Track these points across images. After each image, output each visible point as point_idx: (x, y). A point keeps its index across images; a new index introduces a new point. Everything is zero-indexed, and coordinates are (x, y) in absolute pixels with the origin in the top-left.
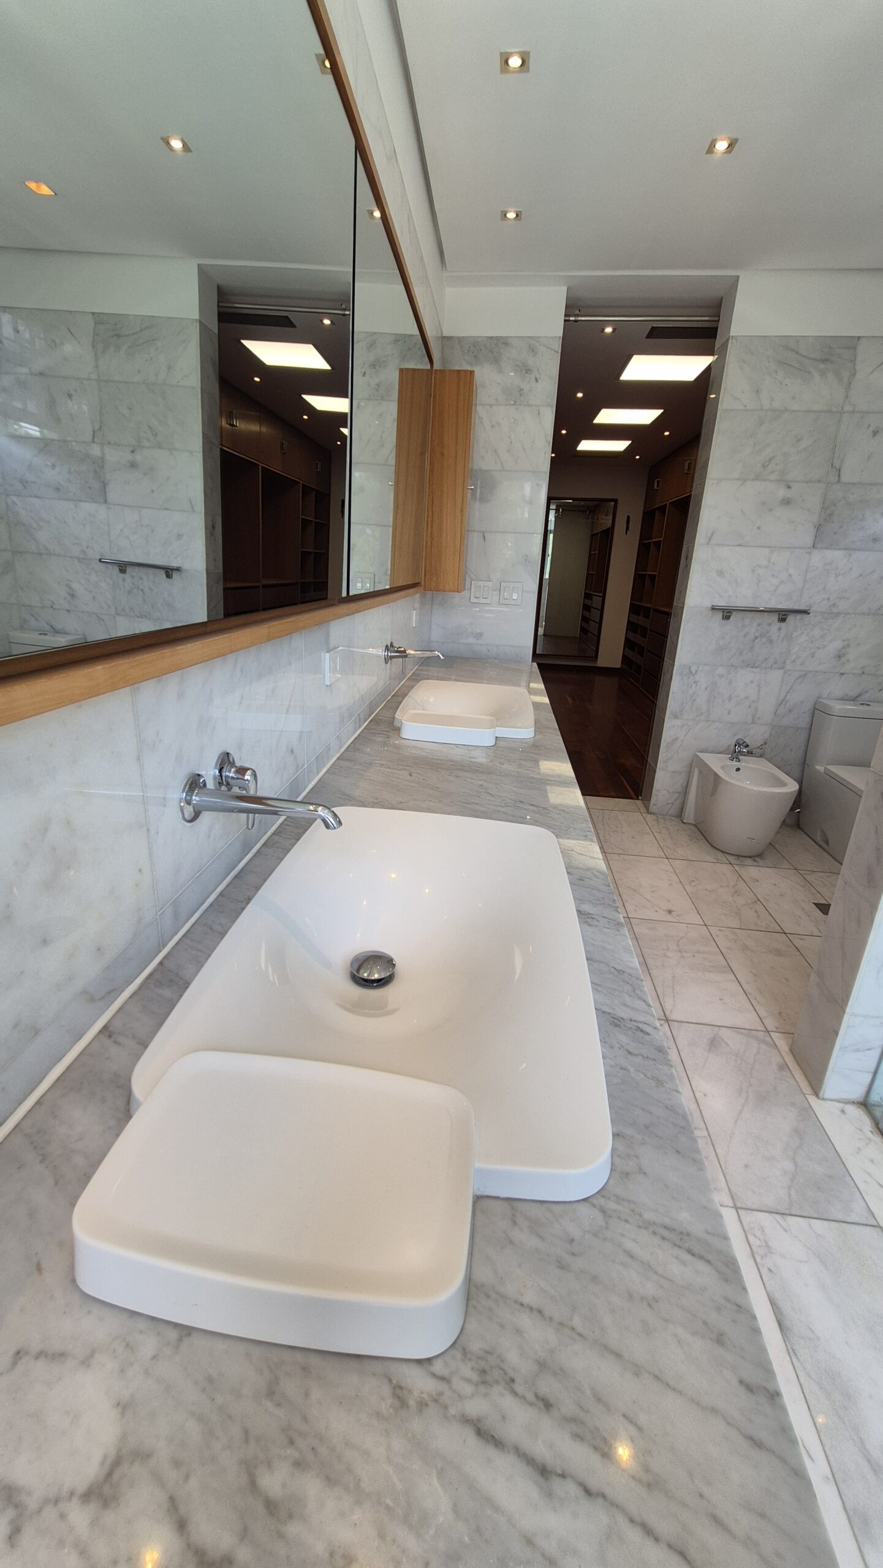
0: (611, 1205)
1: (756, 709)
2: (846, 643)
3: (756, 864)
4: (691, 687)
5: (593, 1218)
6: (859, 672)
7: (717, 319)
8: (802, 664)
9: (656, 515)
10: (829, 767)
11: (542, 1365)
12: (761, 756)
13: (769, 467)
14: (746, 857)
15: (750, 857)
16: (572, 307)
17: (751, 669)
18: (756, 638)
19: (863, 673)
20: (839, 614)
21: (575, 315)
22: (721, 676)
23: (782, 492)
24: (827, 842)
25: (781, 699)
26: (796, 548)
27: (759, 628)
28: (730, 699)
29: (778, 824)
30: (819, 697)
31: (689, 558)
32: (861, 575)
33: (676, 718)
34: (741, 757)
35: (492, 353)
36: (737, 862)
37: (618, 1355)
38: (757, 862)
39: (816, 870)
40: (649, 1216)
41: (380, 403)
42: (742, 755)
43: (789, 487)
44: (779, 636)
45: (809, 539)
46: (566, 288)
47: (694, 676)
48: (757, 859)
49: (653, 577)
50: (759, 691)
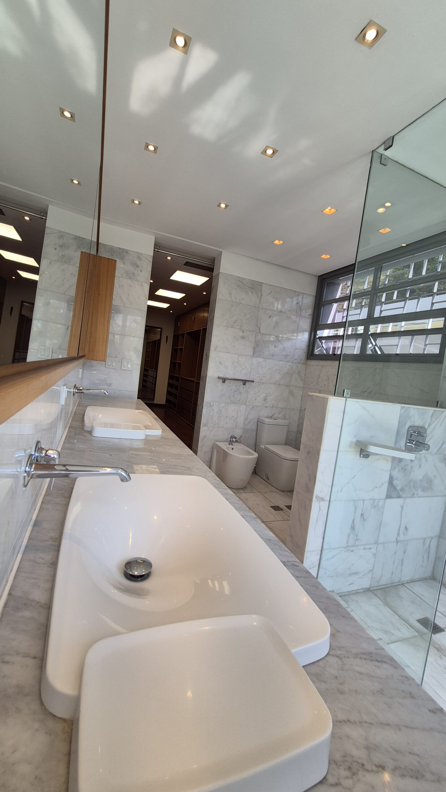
0: (339, 652)
1: (237, 422)
2: (267, 394)
3: (244, 492)
4: (211, 412)
5: (336, 662)
6: (272, 406)
7: (213, 264)
8: (252, 402)
9: (180, 337)
10: (266, 446)
11: (367, 748)
12: (240, 442)
13: (236, 323)
14: (240, 489)
15: (241, 489)
16: (157, 246)
17: (234, 404)
18: (235, 391)
19: (273, 407)
20: (263, 383)
21: (157, 249)
22: (223, 407)
23: (241, 334)
24: (268, 479)
25: (246, 417)
26: (248, 356)
27: (236, 387)
28: (227, 417)
29: (251, 474)
30: (259, 417)
31: (208, 356)
32: (269, 368)
33: (205, 426)
34: (233, 443)
35: (120, 255)
36: (237, 492)
37: (388, 725)
38: (244, 491)
39: (267, 491)
40: (354, 651)
41: (63, 264)
42: (233, 442)
43: (243, 332)
44: (243, 391)
45: (251, 353)
46: (154, 237)
47: (212, 407)
48: (244, 489)
49: (179, 364)
50: (237, 414)
